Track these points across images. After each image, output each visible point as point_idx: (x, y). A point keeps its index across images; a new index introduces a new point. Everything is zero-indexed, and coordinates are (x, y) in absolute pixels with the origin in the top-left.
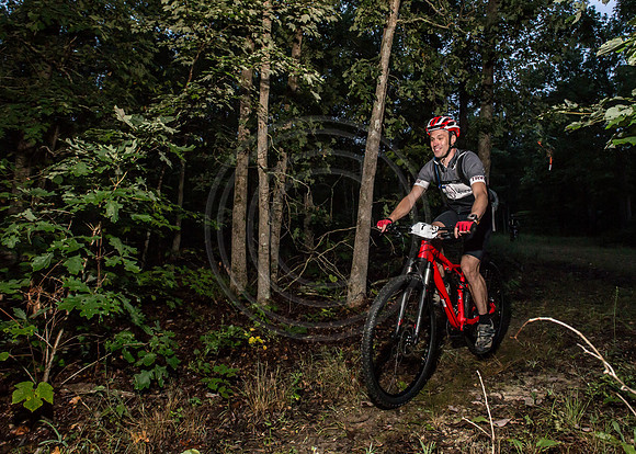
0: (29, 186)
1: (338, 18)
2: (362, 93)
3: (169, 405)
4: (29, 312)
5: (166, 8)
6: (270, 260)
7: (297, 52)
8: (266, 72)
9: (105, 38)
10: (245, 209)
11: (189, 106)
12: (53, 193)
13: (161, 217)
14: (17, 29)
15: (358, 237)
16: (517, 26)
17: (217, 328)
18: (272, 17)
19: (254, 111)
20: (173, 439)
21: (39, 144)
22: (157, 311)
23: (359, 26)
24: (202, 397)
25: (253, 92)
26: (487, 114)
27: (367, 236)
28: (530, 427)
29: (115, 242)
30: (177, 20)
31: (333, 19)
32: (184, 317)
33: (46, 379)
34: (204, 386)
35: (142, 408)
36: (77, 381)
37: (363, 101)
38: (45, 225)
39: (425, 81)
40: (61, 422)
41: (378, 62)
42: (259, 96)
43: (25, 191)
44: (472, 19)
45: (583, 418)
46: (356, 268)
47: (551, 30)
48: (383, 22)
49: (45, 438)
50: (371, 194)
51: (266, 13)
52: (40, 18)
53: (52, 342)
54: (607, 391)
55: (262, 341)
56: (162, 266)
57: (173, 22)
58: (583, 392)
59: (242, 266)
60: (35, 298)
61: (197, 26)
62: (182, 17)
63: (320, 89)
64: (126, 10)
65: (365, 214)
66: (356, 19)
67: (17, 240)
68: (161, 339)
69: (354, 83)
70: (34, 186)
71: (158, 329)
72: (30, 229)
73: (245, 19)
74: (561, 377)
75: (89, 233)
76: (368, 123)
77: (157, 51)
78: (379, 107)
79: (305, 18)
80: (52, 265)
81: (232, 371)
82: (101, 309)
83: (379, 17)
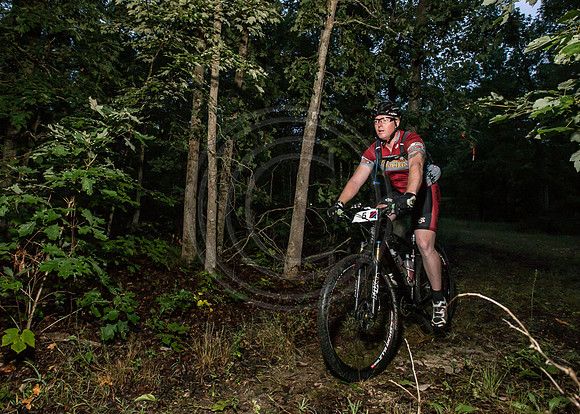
0: (16, 165)
1: (281, 19)
2: (301, 87)
3: (129, 355)
4: (16, 271)
5: (131, 12)
6: (217, 233)
7: (244, 50)
8: (216, 69)
9: (79, 38)
10: (195, 189)
11: (149, 98)
12: (36, 171)
13: (124, 194)
14: (7, 31)
15: (295, 216)
16: (444, 27)
17: (170, 291)
18: (222, 19)
19: (205, 103)
20: (132, 384)
21: (23, 130)
22: (119, 274)
23: (299, 28)
24: (157, 350)
25: (204, 86)
26: (414, 108)
27: (303, 216)
28: (449, 393)
29: (87, 214)
30: (140, 23)
31: (276, 20)
32: (142, 281)
33: (29, 327)
34: (159, 341)
35: (107, 356)
36: (54, 330)
37: (302, 95)
38: (29, 198)
39: (358, 77)
40: (40, 364)
41: (316, 60)
42: (209, 90)
43: (13, 168)
44: (403, 20)
45: (500, 388)
46: (292, 243)
47: (477, 30)
48: (322, 24)
49: (28, 376)
50: (307, 177)
51: (217, 17)
52: (25, 22)
53: (34, 297)
54: (523, 365)
55: (208, 304)
56: (124, 236)
57: (137, 24)
58: (500, 365)
59: (193, 239)
60: (20, 259)
61: (156, 28)
62: (144, 20)
63: (263, 84)
64: (97, 14)
65: (301, 196)
66: (296, 21)
67: (7, 210)
68: (123, 298)
69: (294, 78)
70: (20, 164)
71: (121, 289)
72: (17, 201)
73: (198, 21)
74: (479, 350)
75: (66, 206)
76: (306, 115)
77: (122, 49)
78: (316, 100)
79: (251, 20)
80: (35, 231)
81: (183, 328)
82: (75, 271)
83: (318, 19)
